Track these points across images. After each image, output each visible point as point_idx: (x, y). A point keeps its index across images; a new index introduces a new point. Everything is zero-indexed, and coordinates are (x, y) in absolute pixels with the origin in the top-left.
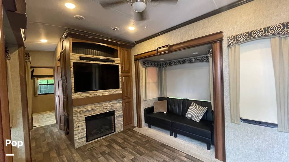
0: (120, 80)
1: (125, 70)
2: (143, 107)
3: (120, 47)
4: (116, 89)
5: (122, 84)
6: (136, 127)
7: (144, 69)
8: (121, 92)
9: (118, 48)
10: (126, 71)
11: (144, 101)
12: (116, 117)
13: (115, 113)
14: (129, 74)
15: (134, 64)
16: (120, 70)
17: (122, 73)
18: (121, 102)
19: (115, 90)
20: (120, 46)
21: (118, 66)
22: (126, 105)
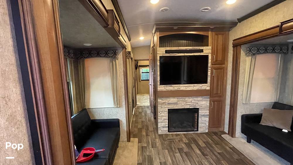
0: (209, 73)
1: (216, 61)
2: (241, 111)
3: (212, 32)
4: (203, 84)
5: (211, 78)
6: (226, 133)
7: (248, 59)
8: (208, 88)
9: (210, 34)
10: (218, 62)
11: (243, 104)
12: (200, 115)
13: (200, 111)
14: (223, 66)
15: (232, 52)
16: (210, 61)
17: (212, 64)
18: (208, 100)
19: (201, 85)
20: (212, 30)
21: (207, 57)
22: (214, 104)
